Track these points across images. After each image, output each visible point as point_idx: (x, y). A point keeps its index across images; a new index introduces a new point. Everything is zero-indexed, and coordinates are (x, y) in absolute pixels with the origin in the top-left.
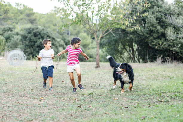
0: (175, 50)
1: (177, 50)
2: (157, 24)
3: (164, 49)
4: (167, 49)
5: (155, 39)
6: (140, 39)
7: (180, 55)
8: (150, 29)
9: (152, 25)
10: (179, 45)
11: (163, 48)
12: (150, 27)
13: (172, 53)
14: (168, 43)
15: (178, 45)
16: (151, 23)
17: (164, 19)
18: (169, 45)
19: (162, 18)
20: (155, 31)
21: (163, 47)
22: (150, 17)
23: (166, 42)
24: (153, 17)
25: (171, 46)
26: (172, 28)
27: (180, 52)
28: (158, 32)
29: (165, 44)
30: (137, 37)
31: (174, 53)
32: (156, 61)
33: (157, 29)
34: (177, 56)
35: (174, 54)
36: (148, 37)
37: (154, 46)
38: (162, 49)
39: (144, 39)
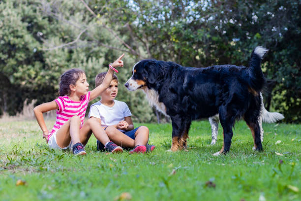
2: (25, 31)
3: (41, 88)
4: (47, 86)
5: (20, 63)
8: (7, 40)
9: (13, 32)
11: (39, 86)
12: (7, 36)
14: (50, 72)
16: (10, 27)
17: (40, 19)
18: (52, 78)
19: (35, 18)
20: (21, 46)
21: (39, 82)
22: (8, 15)
23: (46, 70)
24: (16, 15)
26: (57, 39)
28: (28, 49)
29: (43, 77)
32: (23, 114)
33: (24, 41)
36: (5, 59)
37: (19, 81)
38: (37, 88)
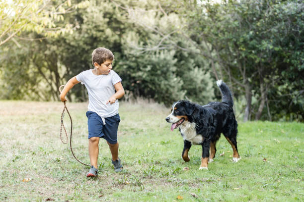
0: (140, 77)
1: (144, 77)
2: (106, 26)
4: (125, 75)
6: (71, 55)
7: (150, 86)
8: (91, 34)
9: (96, 27)
10: (149, 68)
12: (91, 30)
13: (135, 82)
14: (128, 62)
15: (145, 67)
16: (93, 22)
17: (119, 15)
18: (130, 67)
19: (114, 14)
20: (102, 39)
21: (118, 71)
22: (92, 12)
23: (124, 61)
24: (98, 12)
25: (133, 69)
26: (133, 33)
27: (151, 80)
28: (107, 41)
29: (121, 66)
30: (66, 50)
31: (138, 82)
33: (105, 34)
34: (144, 88)
35: (139, 84)
36: (88, 50)
39: (79, 53)
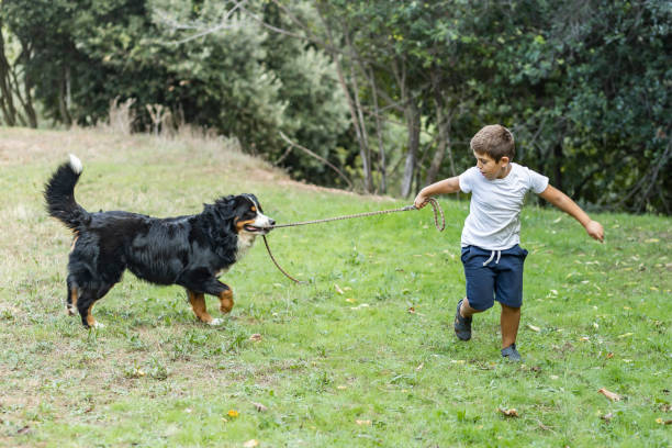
0: (186, 71)
1: (196, 72)
3: (140, 69)
4: (152, 67)
5: (101, 20)
6: (33, 21)
7: (210, 92)
10: (206, 53)
11: (137, 63)
13: (176, 83)
14: (158, 41)
15: (198, 50)
18: (164, 51)
21: (138, 58)
23: (150, 37)
25: (172, 54)
27: (211, 79)
29: (145, 48)
30: (22, 11)
31: (182, 83)
32: (109, 123)
34: (196, 97)
35: (184, 87)
36: (71, 11)
37: (98, 53)
38: (133, 69)
39: (52, 19)
